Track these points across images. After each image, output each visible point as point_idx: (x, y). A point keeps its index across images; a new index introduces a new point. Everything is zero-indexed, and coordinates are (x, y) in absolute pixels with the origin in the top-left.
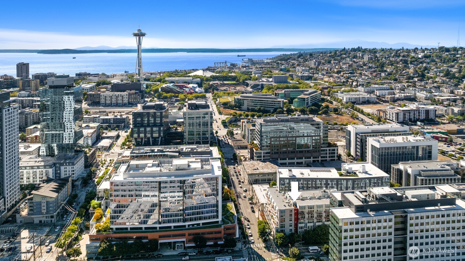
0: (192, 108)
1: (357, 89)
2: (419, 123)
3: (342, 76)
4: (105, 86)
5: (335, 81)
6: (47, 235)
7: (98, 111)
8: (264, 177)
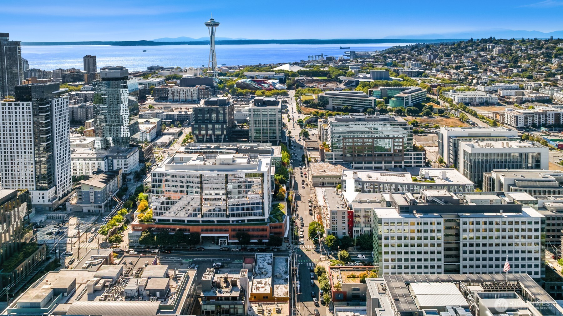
0: (258, 104)
1: (476, 88)
2: (543, 129)
3: (462, 72)
4: (174, 80)
5: (451, 78)
6: (94, 223)
7: (163, 106)
8: (331, 180)
